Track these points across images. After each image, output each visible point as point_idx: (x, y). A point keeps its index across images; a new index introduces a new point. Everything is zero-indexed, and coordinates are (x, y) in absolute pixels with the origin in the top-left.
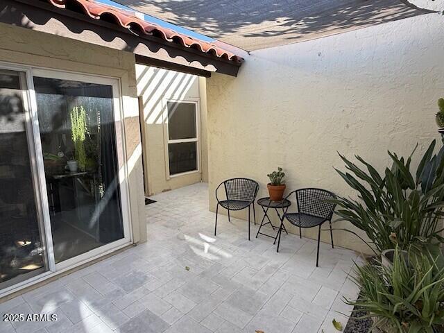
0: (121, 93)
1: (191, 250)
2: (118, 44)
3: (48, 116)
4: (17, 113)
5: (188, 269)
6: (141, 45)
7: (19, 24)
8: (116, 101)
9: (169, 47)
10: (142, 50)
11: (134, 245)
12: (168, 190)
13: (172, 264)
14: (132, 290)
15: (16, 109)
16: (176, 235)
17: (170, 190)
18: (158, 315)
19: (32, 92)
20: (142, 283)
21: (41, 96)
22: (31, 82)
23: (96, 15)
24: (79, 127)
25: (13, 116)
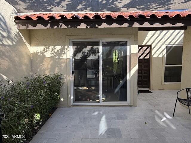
0: (131, 44)
1: (154, 117)
2: (126, 25)
3: (105, 54)
4: (97, 53)
5: (146, 124)
6: (135, 23)
7: (95, 27)
8: (128, 47)
9: (148, 20)
10: (136, 25)
11: (131, 106)
12: (162, 90)
13: (140, 119)
14: (119, 120)
15: (97, 52)
16: (151, 109)
17: (164, 90)
18: (121, 132)
19: (101, 46)
20: (124, 119)
21: (103, 47)
22: (101, 44)
23: (116, 17)
24: (115, 57)
25: (96, 54)
